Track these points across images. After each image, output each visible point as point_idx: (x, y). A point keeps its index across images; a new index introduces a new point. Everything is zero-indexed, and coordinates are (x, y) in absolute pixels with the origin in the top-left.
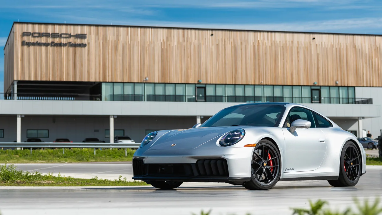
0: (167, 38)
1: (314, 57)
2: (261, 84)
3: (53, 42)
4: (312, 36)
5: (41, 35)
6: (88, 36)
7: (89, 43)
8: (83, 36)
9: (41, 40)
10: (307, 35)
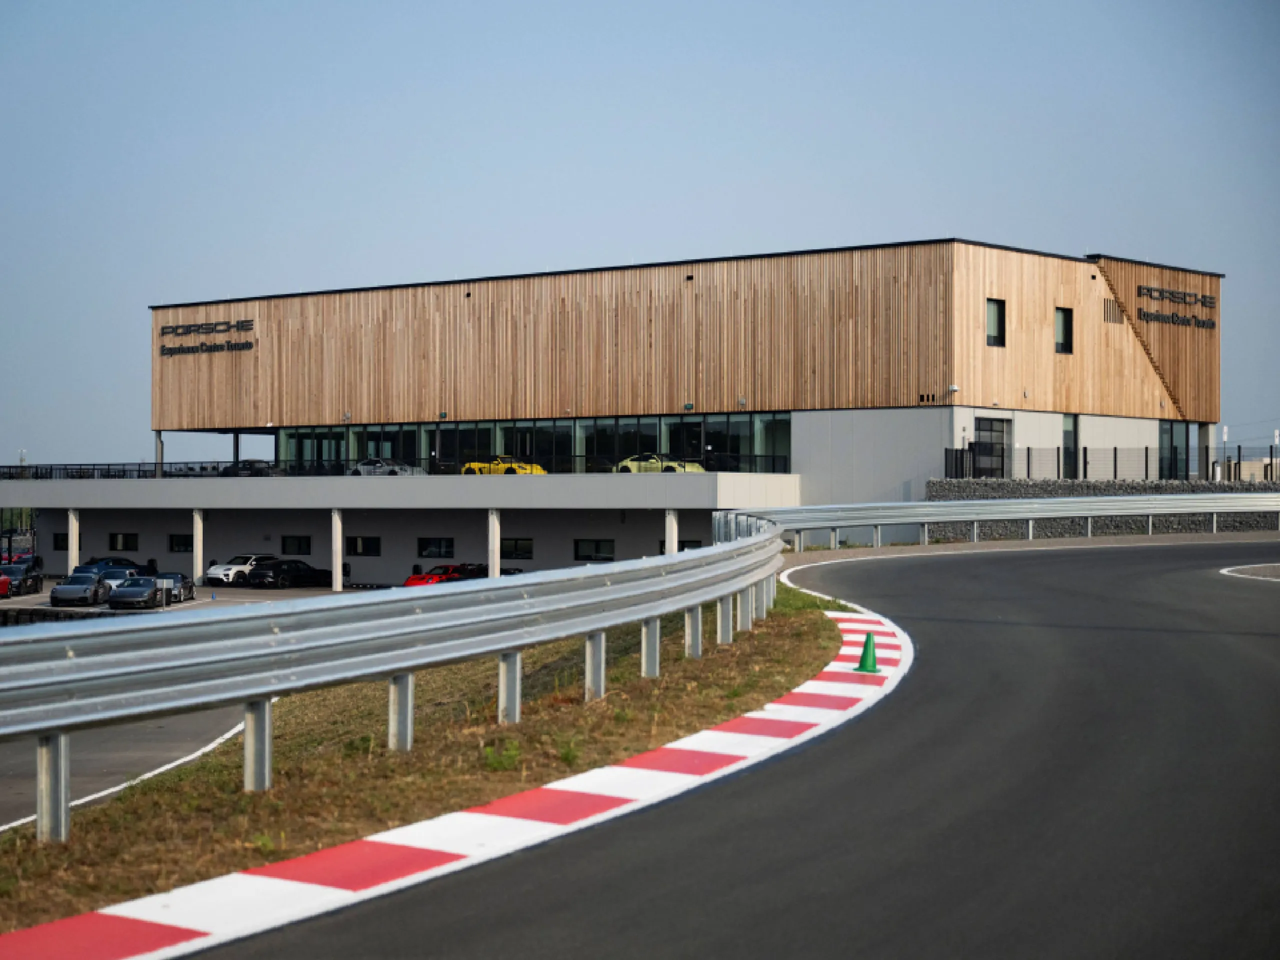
0: (384, 312)
1: (689, 331)
2: (566, 416)
3: (202, 344)
4: (686, 271)
5: (188, 330)
6: (257, 326)
7: (257, 341)
8: (245, 326)
9: (191, 341)
10: (675, 269)
